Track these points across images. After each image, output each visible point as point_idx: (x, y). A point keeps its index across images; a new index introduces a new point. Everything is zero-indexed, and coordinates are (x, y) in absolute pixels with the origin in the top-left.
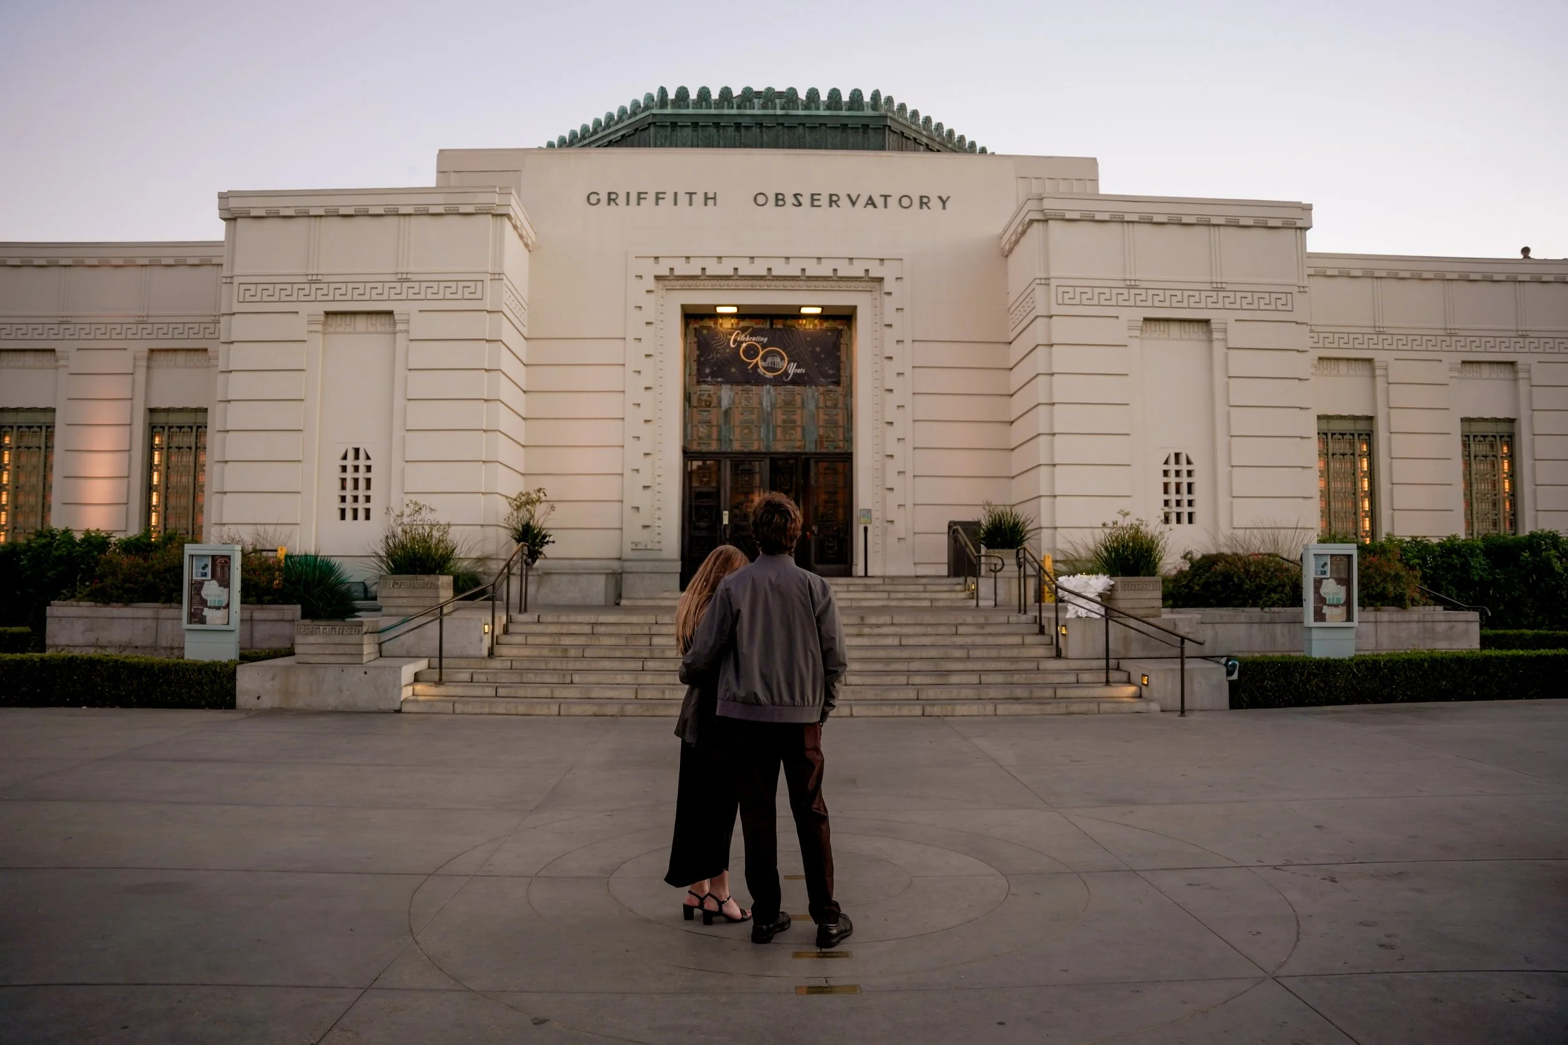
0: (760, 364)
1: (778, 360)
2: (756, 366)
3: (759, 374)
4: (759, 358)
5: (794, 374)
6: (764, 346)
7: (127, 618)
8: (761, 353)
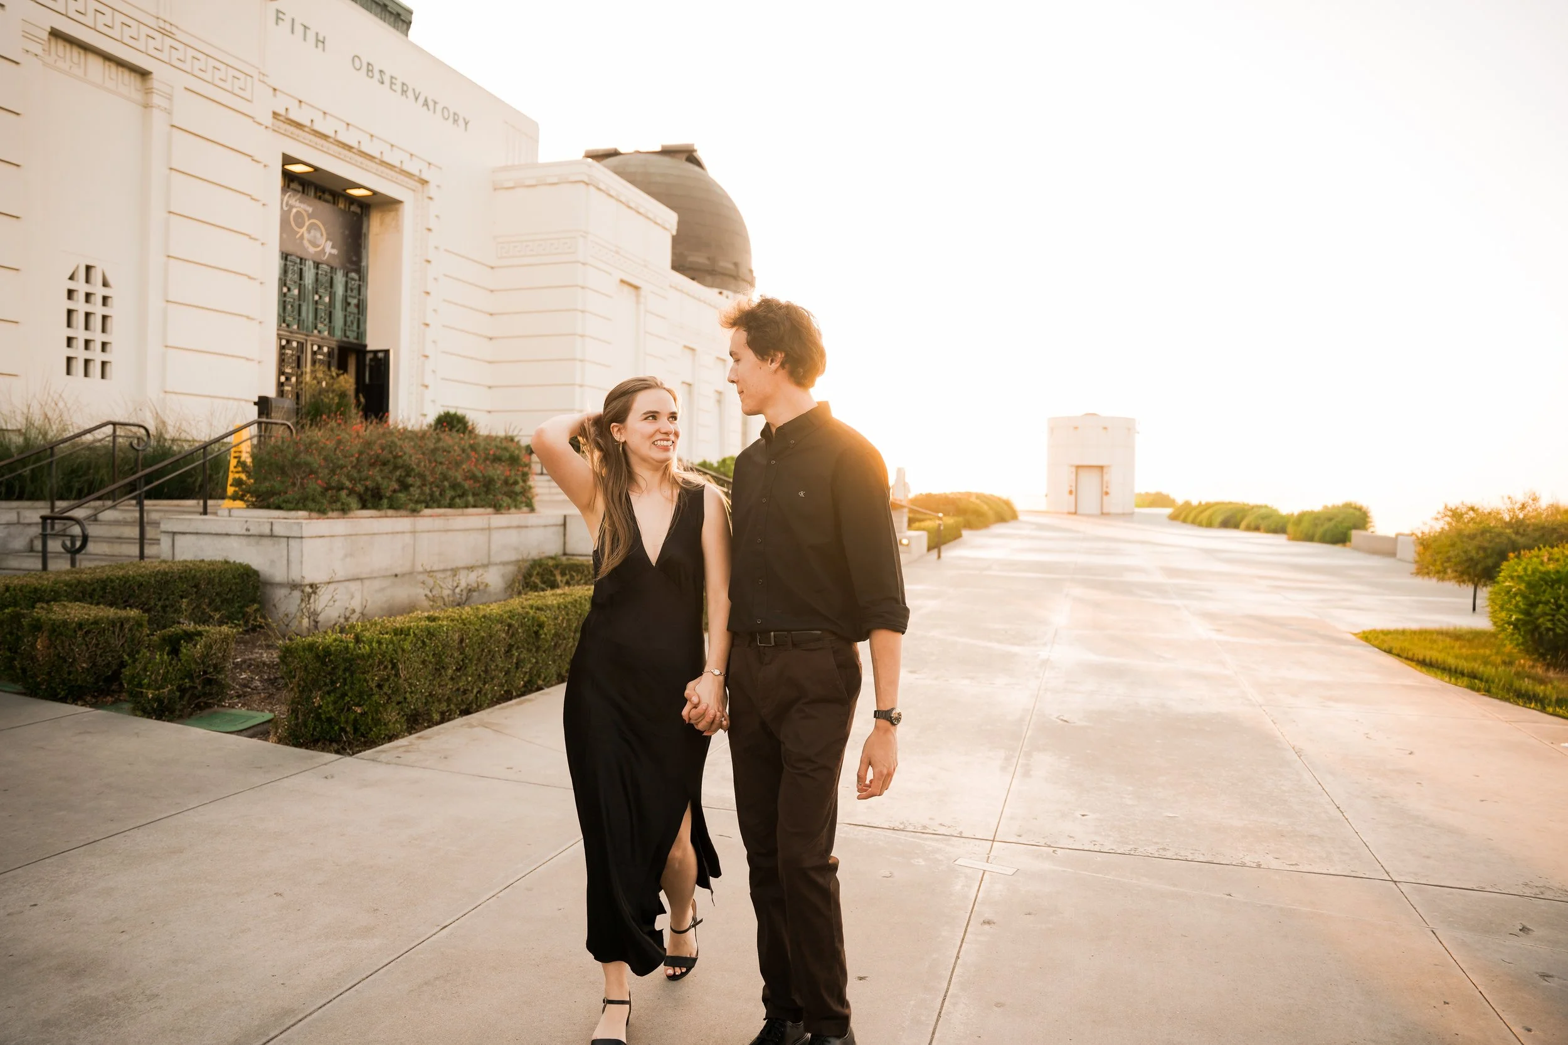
0: (306, 235)
1: (318, 235)
2: (302, 237)
3: (304, 247)
4: (305, 229)
5: (330, 254)
6: (310, 217)
7: (387, 534)
8: (307, 224)
